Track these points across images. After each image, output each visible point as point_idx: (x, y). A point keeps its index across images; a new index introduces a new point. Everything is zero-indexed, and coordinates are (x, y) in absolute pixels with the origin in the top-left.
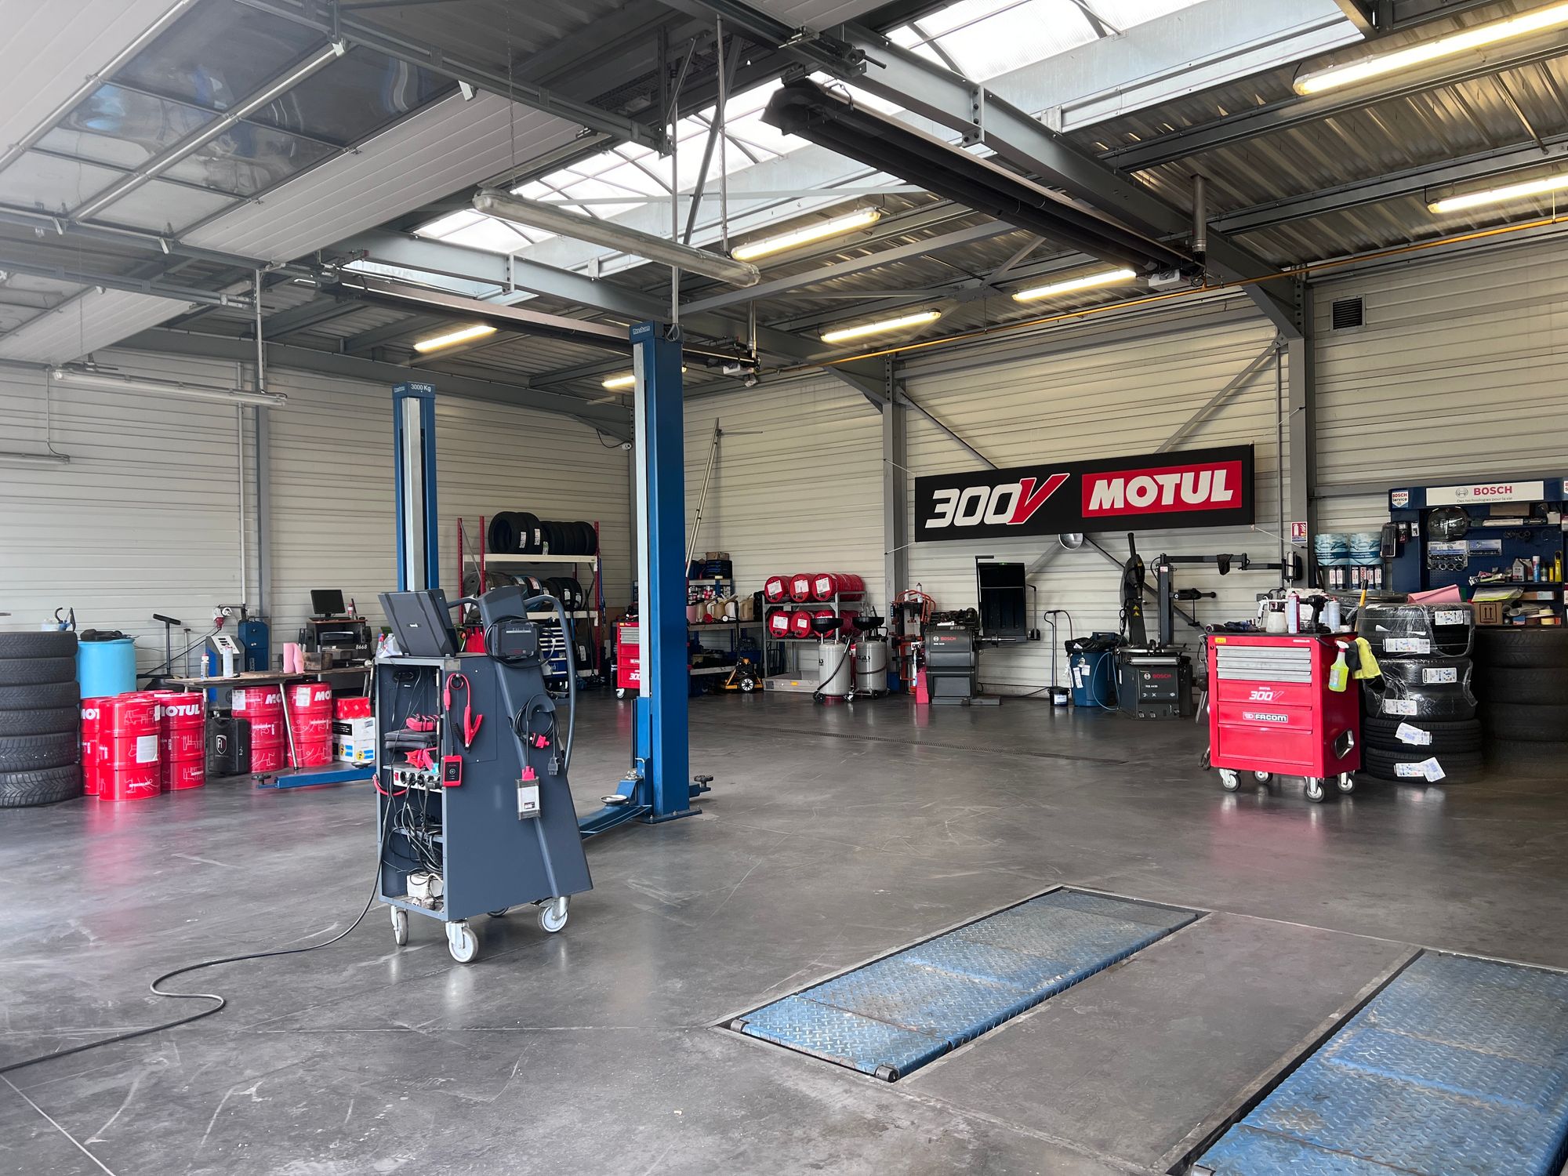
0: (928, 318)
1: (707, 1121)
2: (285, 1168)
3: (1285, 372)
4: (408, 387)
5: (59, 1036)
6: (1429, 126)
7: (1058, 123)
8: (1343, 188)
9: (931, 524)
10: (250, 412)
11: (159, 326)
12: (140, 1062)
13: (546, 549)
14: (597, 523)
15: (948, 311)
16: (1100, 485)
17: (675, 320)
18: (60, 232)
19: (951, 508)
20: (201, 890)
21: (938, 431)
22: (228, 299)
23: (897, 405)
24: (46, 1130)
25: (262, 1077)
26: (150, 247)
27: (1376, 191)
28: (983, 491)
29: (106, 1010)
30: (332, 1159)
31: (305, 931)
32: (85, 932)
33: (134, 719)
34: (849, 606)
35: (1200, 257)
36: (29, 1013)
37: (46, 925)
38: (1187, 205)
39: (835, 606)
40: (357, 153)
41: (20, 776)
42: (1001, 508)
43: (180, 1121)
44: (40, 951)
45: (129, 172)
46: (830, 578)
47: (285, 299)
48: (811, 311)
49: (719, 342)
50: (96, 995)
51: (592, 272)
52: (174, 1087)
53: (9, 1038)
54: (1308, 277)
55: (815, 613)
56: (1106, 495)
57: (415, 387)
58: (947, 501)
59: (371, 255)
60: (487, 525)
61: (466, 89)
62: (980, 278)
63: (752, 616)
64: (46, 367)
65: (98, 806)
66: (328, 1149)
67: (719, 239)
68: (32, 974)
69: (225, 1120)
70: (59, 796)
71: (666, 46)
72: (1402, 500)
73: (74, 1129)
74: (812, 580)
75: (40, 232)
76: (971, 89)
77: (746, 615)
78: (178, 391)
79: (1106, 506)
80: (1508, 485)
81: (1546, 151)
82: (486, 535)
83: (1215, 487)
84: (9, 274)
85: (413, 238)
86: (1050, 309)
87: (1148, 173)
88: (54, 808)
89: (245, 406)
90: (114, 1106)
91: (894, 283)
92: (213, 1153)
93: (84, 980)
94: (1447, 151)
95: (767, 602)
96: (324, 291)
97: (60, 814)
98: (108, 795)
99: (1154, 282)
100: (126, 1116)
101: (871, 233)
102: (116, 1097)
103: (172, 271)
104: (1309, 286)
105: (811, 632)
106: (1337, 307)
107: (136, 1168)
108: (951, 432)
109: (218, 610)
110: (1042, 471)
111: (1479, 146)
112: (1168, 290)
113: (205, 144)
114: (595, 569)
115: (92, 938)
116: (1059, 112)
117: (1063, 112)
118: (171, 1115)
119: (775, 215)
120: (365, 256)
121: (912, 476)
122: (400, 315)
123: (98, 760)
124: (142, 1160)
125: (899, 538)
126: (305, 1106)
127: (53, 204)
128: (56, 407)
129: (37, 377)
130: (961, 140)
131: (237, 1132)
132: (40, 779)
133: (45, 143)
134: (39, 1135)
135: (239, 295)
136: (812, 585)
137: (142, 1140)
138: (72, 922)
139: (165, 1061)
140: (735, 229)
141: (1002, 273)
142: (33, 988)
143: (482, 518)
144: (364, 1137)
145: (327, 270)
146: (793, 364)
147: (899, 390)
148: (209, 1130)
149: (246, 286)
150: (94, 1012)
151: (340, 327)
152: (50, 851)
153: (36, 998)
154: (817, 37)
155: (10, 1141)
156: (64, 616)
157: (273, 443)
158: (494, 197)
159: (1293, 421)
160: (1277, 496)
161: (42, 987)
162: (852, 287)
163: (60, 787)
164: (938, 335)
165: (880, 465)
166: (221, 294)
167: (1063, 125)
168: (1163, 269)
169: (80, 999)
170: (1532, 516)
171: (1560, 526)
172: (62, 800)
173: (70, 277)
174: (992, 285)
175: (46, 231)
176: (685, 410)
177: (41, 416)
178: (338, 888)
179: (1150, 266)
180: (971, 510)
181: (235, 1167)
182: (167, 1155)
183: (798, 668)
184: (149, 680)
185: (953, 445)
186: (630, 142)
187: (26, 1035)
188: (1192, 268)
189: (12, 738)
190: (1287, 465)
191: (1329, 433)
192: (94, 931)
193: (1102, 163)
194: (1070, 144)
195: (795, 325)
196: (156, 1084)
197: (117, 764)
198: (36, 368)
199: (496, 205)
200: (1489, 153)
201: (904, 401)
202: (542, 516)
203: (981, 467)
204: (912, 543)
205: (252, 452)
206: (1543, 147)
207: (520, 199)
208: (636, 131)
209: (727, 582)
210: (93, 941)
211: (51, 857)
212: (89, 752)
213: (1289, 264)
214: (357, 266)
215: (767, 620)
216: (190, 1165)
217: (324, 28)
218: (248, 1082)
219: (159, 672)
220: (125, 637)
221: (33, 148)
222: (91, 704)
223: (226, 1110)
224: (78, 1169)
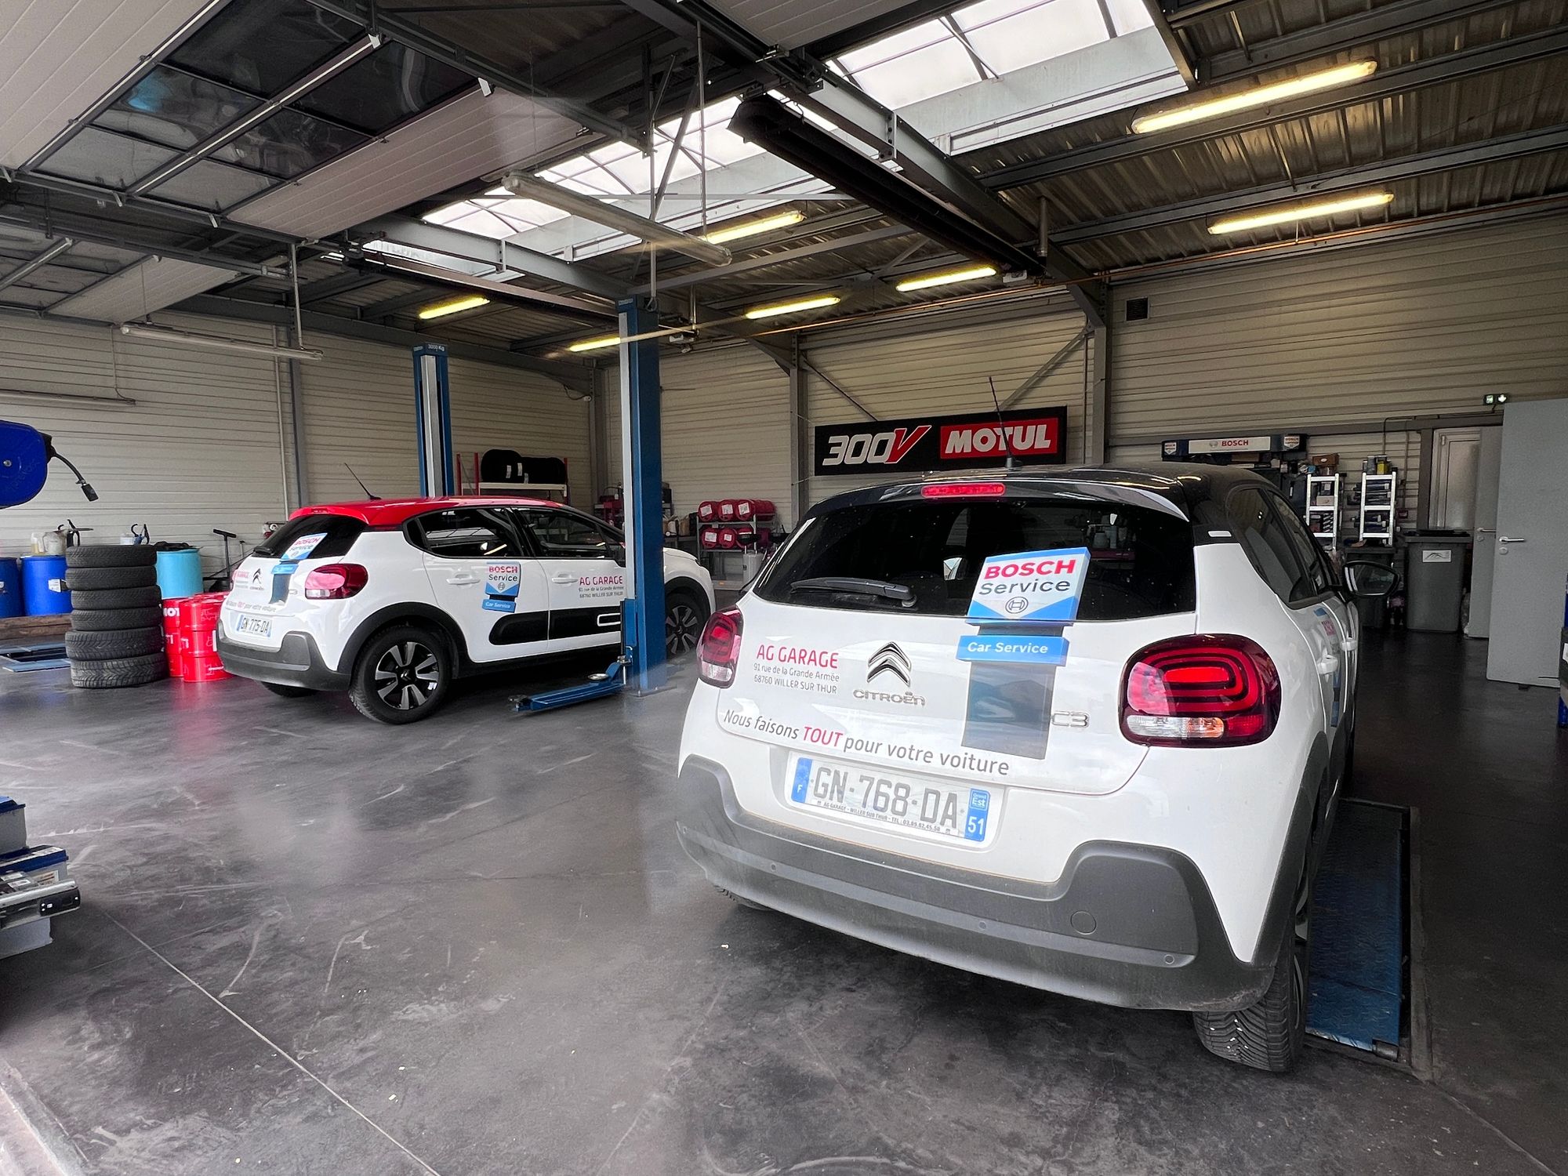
0: (829, 301)
1: (750, 953)
2: (404, 1012)
3: (1091, 353)
4: (425, 346)
5: (181, 894)
6: (1215, 166)
7: (948, 148)
8: (1145, 212)
9: (827, 462)
10: (284, 366)
11: (204, 293)
12: (257, 915)
13: (526, 479)
14: (565, 459)
15: (845, 297)
16: (954, 435)
17: (653, 294)
18: (120, 205)
19: (843, 451)
20: (285, 758)
21: (831, 391)
22: (269, 271)
23: (801, 370)
24: (181, 986)
25: (367, 926)
26: (202, 221)
27: (1170, 216)
28: (866, 438)
29: (220, 869)
30: (442, 1002)
31: (378, 793)
32: (190, 797)
33: (209, 617)
34: (764, 524)
35: (1043, 260)
36: (149, 873)
37: (155, 792)
38: (1033, 221)
39: (753, 524)
40: (384, 142)
41: (115, 663)
42: (880, 450)
43: (302, 970)
44: (152, 816)
45: (183, 151)
46: (750, 503)
47: (314, 272)
48: (738, 294)
49: (668, 317)
50: (209, 854)
51: (567, 257)
52: (291, 938)
53: (136, 898)
54: (1110, 281)
55: (738, 530)
56: (958, 442)
57: (430, 347)
58: (839, 444)
59: (389, 236)
60: (480, 459)
61: (484, 84)
62: (871, 272)
63: (688, 532)
64: (111, 325)
65: (183, 686)
66: (437, 993)
67: (700, 225)
68: (146, 836)
69: (343, 968)
70: (149, 678)
71: (649, 61)
72: (1171, 449)
73: (207, 983)
74: (735, 504)
75: (101, 203)
76: (886, 114)
77: (684, 531)
78: (230, 346)
79: (958, 451)
80: (1246, 439)
81: (1295, 189)
82: (480, 465)
83: (1038, 438)
84: (74, 241)
85: (422, 223)
86: (919, 298)
87: (1006, 193)
88: (146, 688)
89: (280, 360)
90: (241, 958)
91: (803, 274)
92: (337, 1000)
93: (196, 841)
94: (1225, 187)
95: (700, 521)
96: (350, 265)
97: (151, 693)
98: (191, 677)
99: (1007, 279)
100: (254, 968)
101: (792, 232)
102: (241, 950)
103: (216, 245)
104: (1110, 288)
105: (735, 544)
106: (1131, 305)
107: (271, 1018)
108: (841, 391)
109: (266, 526)
110: (911, 424)
111: (1247, 183)
112: (1016, 286)
113: (241, 133)
114: (565, 495)
115: (197, 803)
116: (948, 139)
117: (952, 139)
118: (293, 964)
119: (718, 215)
120: (383, 237)
121: (813, 424)
122: (417, 287)
123: (180, 649)
124: (274, 1011)
125: (803, 473)
126: (409, 952)
127: (112, 180)
128: (121, 358)
129: (104, 333)
130: (877, 157)
131: (355, 979)
132: (132, 665)
133: (102, 120)
134: (175, 992)
135: (277, 267)
136: (735, 509)
137: (271, 990)
138: (177, 789)
139: (280, 914)
140: (712, 217)
141: (889, 269)
142: (152, 850)
143: (476, 454)
144: (467, 979)
145: (354, 247)
146: (720, 336)
147: (802, 358)
148: (329, 979)
149: (282, 259)
150: (208, 870)
151: (356, 298)
152: (149, 726)
153: (152, 859)
154: (787, 54)
155: (149, 998)
156: (139, 530)
157: (305, 392)
158: (521, 178)
159: (1097, 389)
160: (1081, 445)
161: (159, 849)
162: (771, 276)
163: (150, 671)
164: (832, 317)
165: (787, 416)
166: (262, 266)
167: (951, 150)
168: (1015, 270)
169: (195, 859)
170: (1260, 462)
171: (1279, 469)
172: (152, 681)
173: (128, 246)
174: (881, 278)
175: (107, 203)
176: (660, 366)
177: (108, 366)
178: (398, 755)
179: (1006, 267)
180: (857, 451)
181: (360, 1012)
182: (296, 1004)
183: (723, 571)
184: (213, 582)
185: (844, 402)
186: (620, 143)
187: (151, 894)
188: (1037, 271)
189: (105, 633)
190: (1090, 421)
191: (1121, 399)
192: (198, 797)
193: (977, 182)
194: (952, 164)
195: (724, 305)
196: (275, 936)
197: (197, 652)
198: (102, 326)
199: (522, 186)
200: (1253, 189)
201: (808, 368)
202: (522, 453)
203: (865, 420)
204: (812, 477)
205: (288, 398)
206: (1294, 186)
207: (541, 182)
208: (625, 131)
209: (668, 505)
210: (198, 805)
211: (149, 731)
212: (172, 642)
213: (1097, 270)
214: (375, 246)
215: (700, 535)
216: (318, 1013)
217: (360, 22)
218: (356, 932)
219: (220, 576)
220: (191, 547)
221: (92, 125)
222: (169, 603)
223: (341, 959)
224: (217, 1023)
